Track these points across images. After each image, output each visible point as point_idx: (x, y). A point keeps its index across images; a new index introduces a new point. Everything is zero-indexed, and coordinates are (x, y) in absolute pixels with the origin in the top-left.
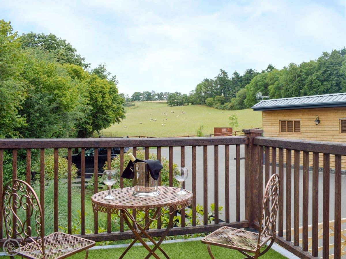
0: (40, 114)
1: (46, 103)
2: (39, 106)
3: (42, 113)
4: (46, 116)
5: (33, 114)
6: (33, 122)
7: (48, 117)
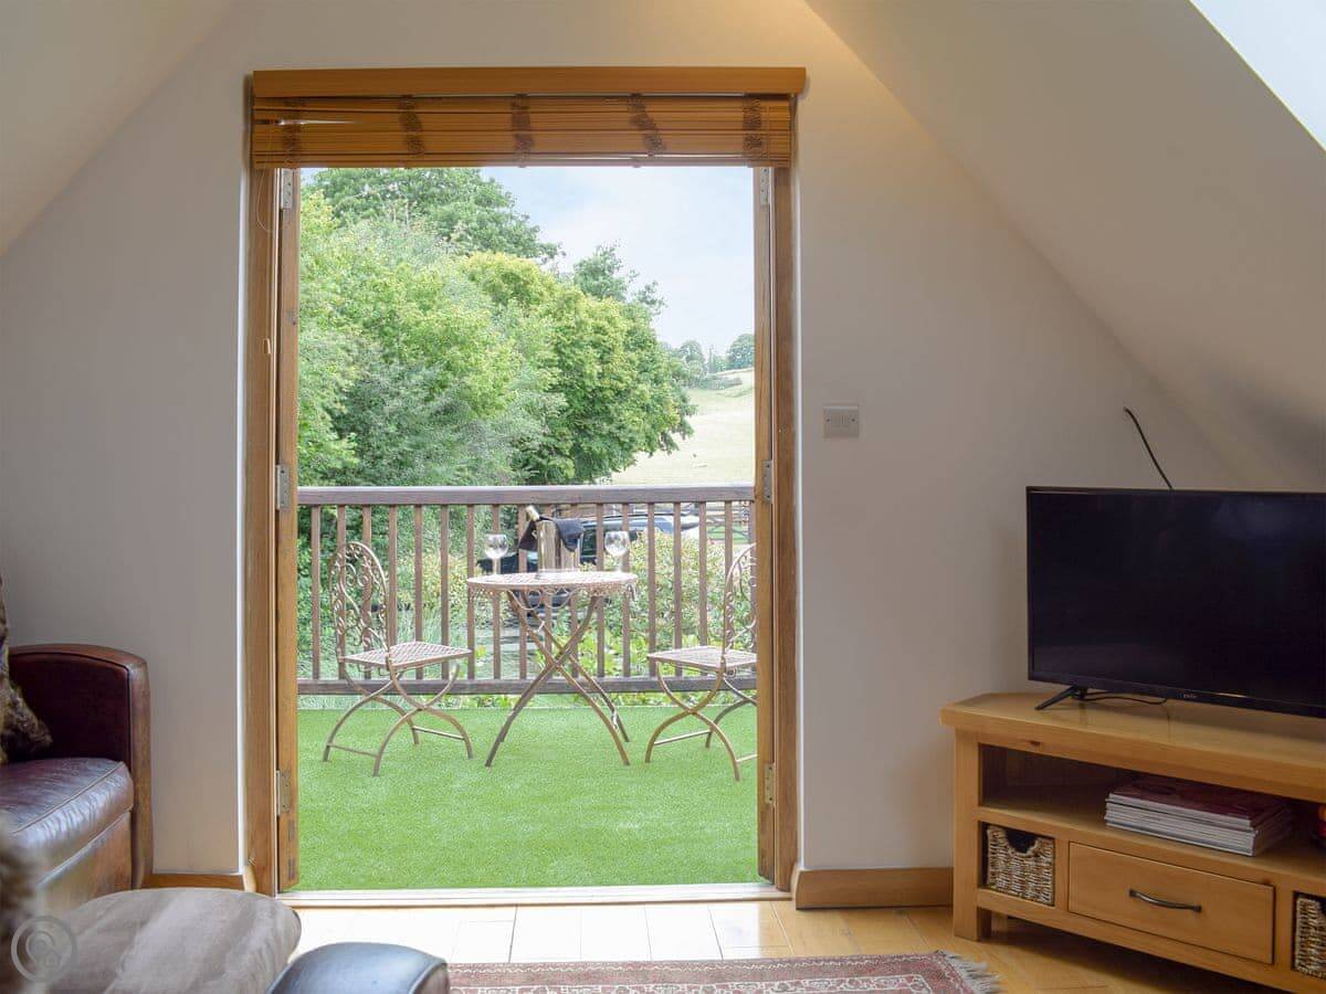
0: (399, 426)
1: (417, 393)
2: (397, 403)
3: (405, 425)
4: (417, 433)
5: (380, 427)
6: (379, 453)
7: (424, 435)
